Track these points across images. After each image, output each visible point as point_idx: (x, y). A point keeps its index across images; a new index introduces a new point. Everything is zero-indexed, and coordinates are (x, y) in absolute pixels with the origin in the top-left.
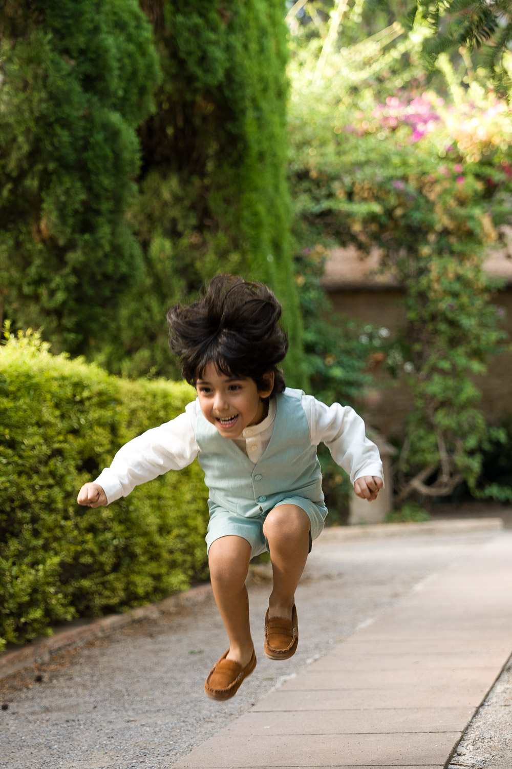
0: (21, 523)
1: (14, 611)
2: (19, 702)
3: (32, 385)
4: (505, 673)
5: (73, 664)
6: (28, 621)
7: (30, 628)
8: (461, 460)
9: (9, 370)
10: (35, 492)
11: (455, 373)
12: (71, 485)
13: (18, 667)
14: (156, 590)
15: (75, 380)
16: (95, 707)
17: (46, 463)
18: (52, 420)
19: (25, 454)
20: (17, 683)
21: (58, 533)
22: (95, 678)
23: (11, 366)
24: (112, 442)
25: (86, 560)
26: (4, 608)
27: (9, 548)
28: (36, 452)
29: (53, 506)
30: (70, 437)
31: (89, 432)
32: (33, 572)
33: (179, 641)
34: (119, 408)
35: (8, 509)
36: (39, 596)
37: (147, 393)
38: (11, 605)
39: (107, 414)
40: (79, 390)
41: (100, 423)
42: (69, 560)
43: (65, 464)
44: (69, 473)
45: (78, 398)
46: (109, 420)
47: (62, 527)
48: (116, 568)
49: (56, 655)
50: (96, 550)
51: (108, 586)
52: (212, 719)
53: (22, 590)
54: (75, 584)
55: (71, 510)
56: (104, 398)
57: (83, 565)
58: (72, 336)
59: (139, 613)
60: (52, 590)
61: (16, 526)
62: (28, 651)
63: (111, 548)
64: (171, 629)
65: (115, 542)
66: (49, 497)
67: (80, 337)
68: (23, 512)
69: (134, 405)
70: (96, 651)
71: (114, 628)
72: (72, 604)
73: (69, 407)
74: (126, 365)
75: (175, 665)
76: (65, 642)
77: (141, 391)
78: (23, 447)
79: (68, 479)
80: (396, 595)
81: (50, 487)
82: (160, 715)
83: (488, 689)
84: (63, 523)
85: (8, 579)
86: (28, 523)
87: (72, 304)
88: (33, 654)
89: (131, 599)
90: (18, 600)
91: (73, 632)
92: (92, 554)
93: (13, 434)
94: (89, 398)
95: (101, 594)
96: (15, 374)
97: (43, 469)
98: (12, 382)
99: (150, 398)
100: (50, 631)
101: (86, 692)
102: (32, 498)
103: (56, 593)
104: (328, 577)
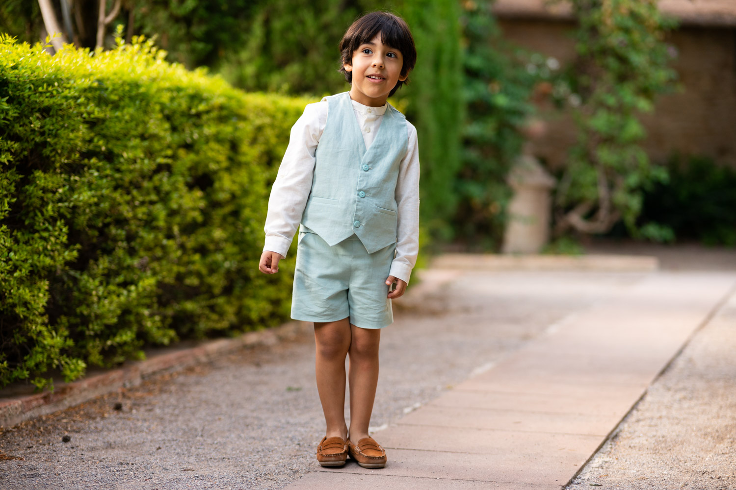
0: (115, 240)
1: (99, 332)
2: (86, 433)
3: (138, 95)
4: (609, 442)
5: (162, 391)
6: (115, 344)
7: (119, 351)
8: (621, 197)
9: (112, 77)
10: (134, 208)
11: (622, 110)
12: (177, 203)
13: (102, 391)
14: (273, 315)
15: (191, 91)
16: (159, 448)
17: (150, 178)
18: (162, 134)
19: (124, 167)
20: (94, 410)
21: (159, 253)
22: (177, 412)
23: (115, 74)
24: (230, 159)
25: (193, 281)
26: (89, 329)
27: (98, 266)
28: (138, 166)
29: (155, 224)
30: (182, 152)
31: (204, 147)
32: (125, 292)
33: (284, 373)
34: (241, 125)
35: (100, 225)
36: (132, 318)
37: (278, 110)
38: (96, 327)
39: (227, 130)
40: (196, 102)
41: (218, 139)
42: (170, 280)
43: (173, 179)
44: (176, 189)
45: (193, 111)
46: (229, 137)
47: (163, 247)
48: (228, 291)
49: (148, 380)
50: (204, 271)
51: (217, 309)
52: (274, 476)
53: (109, 311)
54: (177, 307)
55: (176, 229)
56: (224, 113)
57: (189, 286)
58: (200, 46)
59: (252, 338)
60: (146, 312)
61: (110, 243)
62: (115, 375)
63: (222, 271)
64: (283, 358)
65: (227, 265)
66: (149, 214)
67: (210, 47)
68: (117, 229)
69: (258, 122)
70: (192, 378)
71: (220, 353)
72: (171, 327)
73: (184, 120)
74: (275, 79)
75: (266, 403)
76: (161, 366)
77: (270, 107)
78: (122, 160)
79: (175, 196)
80: (526, 338)
81: (152, 203)
82: (223, 464)
83: (583, 463)
84: (165, 242)
85: (95, 299)
86: (122, 241)
87: (202, 12)
88: (121, 378)
89: (243, 324)
90: (106, 321)
91: (172, 356)
92: (199, 275)
93: (110, 146)
94: (208, 112)
95: (208, 318)
96: (120, 82)
97: (146, 184)
98: (114, 90)
99: (280, 116)
100: (142, 354)
101: (160, 428)
102: (130, 215)
103: (152, 315)
104: (466, 310)
